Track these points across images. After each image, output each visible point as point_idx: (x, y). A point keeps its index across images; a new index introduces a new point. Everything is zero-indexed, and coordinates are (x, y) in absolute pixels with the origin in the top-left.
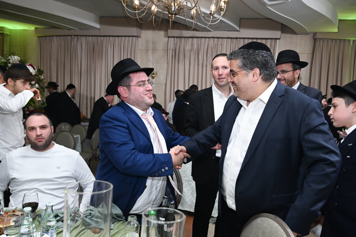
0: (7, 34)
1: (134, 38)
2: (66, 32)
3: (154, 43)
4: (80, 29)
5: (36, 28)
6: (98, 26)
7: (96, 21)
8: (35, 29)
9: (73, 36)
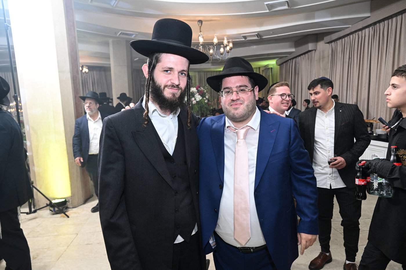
0: (271, 68)
1: (314, 51)
2: (287, 59)
3: (323, 52)
4: (289, 54)
5: (277, 60)
6: (293, 50)
7: (291, 47)
8: (276, 62)
9: (289, 61)
